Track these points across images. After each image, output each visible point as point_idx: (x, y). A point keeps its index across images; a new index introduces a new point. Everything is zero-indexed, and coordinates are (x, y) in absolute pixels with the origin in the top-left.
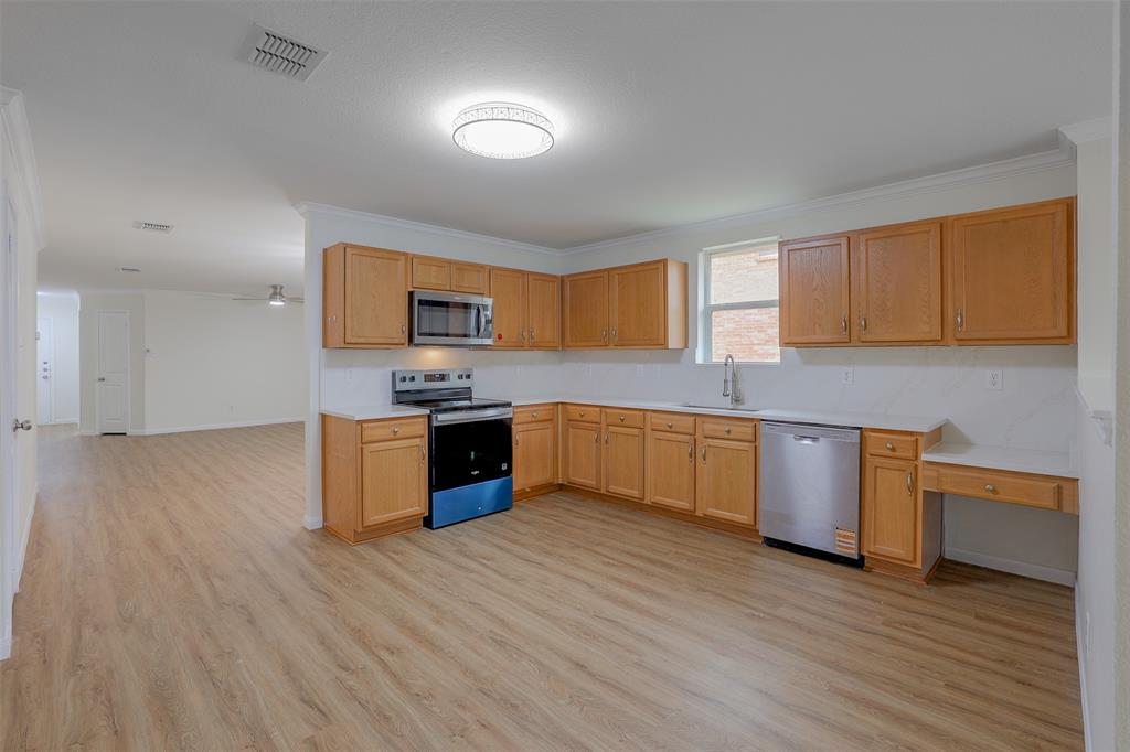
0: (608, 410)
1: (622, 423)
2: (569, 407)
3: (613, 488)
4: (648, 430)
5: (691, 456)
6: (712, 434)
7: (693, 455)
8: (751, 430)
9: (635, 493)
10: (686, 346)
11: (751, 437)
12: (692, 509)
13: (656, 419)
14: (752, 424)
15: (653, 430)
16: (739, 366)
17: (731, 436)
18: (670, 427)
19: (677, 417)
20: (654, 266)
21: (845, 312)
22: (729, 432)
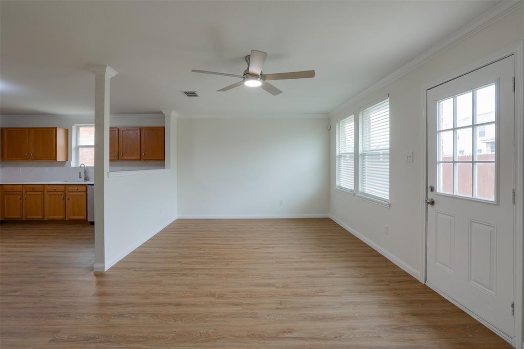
0: (26, 186)
1: (33, 190)
2: (5, 186)
3: (29, 217)
4: (46, 192)
5: (63, 199)
6: (71, 191)
7: (64, 199)
8: (85, 188)
9: (40, 217)
10: (67, 160)
11: (85, 190)
12: (64, 218)
13: (49, 188)
14: (85, 186)
15: (48, 192)
16: (87, 167)
17: (79, 191)
18: (55, 190)
19: (58, 186)
20: (51, 129)
21: (117, 151)
22: (77, 189)
